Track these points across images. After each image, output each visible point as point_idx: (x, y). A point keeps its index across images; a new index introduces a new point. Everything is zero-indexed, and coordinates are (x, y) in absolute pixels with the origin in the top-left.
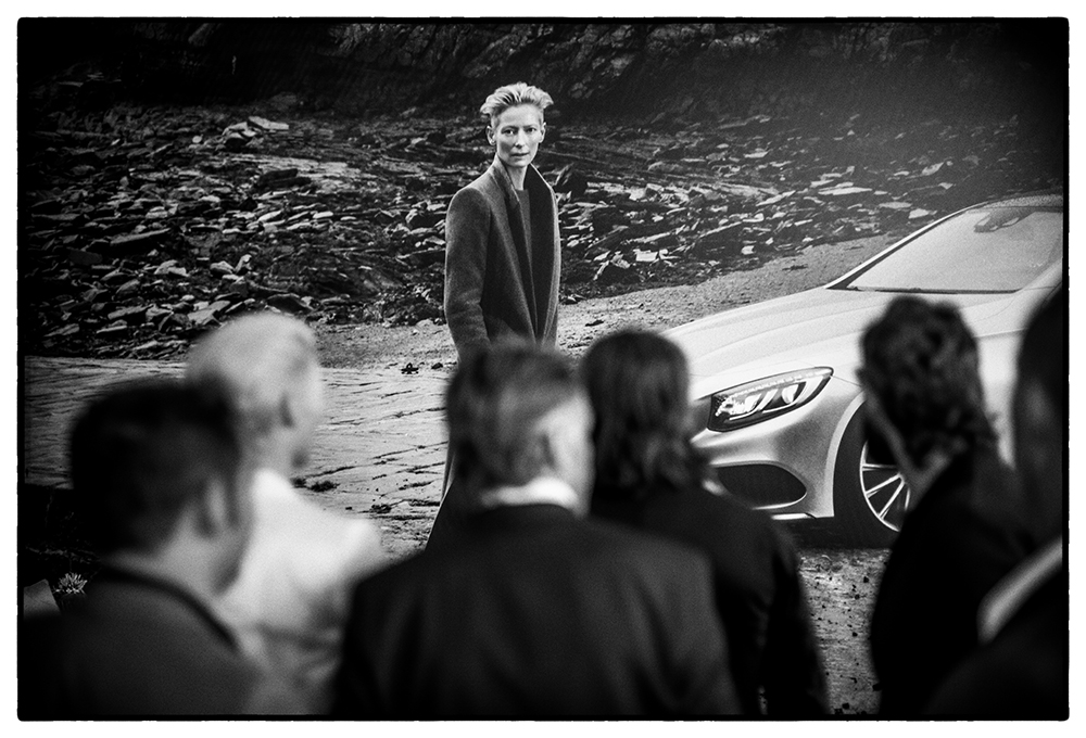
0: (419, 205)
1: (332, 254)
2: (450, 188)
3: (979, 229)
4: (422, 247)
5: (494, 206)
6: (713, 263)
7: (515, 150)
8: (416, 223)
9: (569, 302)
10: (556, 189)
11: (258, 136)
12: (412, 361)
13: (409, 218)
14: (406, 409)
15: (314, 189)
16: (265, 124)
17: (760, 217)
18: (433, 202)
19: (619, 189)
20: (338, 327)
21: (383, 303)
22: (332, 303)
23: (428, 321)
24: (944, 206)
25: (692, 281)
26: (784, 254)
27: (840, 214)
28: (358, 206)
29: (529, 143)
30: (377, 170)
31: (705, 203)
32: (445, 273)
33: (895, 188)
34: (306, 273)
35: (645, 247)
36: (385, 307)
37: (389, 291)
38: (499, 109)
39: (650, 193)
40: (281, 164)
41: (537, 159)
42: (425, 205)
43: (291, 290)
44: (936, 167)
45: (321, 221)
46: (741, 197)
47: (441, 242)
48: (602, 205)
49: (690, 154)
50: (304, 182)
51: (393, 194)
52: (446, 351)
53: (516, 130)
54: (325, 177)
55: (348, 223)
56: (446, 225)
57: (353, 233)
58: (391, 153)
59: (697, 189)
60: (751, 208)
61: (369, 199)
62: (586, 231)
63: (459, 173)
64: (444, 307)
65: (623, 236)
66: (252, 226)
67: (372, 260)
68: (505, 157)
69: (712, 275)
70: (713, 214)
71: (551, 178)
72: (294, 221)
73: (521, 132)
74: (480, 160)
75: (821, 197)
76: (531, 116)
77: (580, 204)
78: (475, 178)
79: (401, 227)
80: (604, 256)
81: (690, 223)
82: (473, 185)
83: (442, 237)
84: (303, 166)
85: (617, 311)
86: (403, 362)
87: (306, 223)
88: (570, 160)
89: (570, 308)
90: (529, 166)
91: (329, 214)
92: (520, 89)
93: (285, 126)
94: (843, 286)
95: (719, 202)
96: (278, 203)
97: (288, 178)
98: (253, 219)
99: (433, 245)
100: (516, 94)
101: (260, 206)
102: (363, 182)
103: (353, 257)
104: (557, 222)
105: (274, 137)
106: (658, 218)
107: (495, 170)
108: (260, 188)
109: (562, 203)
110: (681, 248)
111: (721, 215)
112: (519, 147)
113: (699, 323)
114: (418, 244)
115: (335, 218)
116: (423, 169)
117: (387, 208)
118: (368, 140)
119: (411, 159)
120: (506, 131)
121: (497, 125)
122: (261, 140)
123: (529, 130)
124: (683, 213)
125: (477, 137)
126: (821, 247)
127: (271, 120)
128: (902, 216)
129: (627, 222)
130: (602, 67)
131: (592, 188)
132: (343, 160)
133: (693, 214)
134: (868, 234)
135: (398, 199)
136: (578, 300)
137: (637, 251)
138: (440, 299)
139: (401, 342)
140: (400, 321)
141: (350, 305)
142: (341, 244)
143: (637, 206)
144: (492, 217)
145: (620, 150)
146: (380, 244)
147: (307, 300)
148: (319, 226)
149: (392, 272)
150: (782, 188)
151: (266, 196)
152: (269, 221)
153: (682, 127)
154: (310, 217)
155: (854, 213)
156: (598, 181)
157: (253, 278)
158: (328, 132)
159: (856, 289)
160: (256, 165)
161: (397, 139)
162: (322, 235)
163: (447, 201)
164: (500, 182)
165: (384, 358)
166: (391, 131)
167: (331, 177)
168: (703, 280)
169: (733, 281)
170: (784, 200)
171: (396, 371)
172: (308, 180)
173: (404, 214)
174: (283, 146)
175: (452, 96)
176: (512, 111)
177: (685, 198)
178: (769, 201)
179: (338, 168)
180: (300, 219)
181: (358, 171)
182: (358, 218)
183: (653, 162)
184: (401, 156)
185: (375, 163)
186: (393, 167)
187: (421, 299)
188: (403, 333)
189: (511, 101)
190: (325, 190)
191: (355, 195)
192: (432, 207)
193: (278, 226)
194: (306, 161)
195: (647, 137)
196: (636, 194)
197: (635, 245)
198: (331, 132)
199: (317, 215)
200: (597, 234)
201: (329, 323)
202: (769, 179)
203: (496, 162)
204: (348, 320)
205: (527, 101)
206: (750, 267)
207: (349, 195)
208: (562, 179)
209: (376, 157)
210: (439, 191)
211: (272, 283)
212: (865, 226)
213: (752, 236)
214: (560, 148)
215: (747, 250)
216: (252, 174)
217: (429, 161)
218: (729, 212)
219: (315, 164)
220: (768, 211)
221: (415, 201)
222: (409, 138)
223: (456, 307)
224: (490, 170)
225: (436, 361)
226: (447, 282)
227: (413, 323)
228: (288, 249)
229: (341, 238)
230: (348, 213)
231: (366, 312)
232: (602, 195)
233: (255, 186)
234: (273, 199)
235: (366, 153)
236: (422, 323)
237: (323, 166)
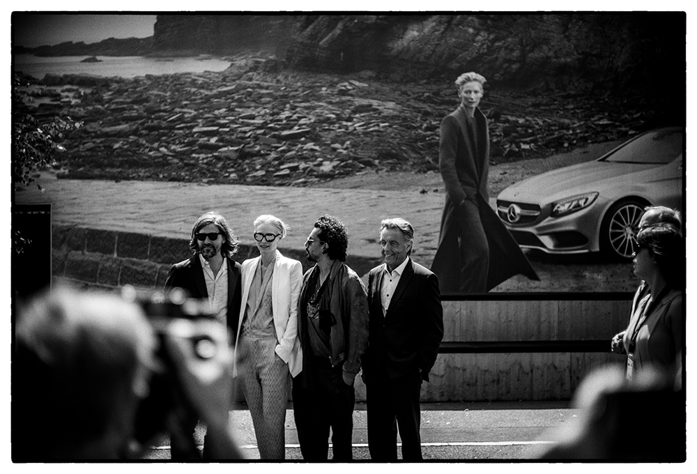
0: (428, 122)
1: (389, 142)
2: (442, 115)
3: (654, 139)
4: (429, 140)
5: (461, 123)
6: (552, 150)
7: (470, 100)
8: (427, 129)
9: (493, 165)
10: (488, 117)
11: (354, 89)
12: (425, 188)
13: (423, 127)
14: (422, 209)
15: (380, 113)
16: (357, 83)
17: (571, 132)
18: (434, 121)
19: (514, 119)
20: (391, 174)
21: (412, 163)
22: (389, 163)
23: (432, 172)
24: (642, 130)
25: (544, 157)
26: (581, 147)
27: (602, 132)
28: (400, 121)
29: (476, 97)
30: (409, 106)
31: (550, 125)
32: (439, 151)
33: (624, 122)
34: (376, 150)
35: (525, 143)
36: (412, 166)
37: (415, 158)
38: (463, 83)
39: (527, 120)
40: (365, 102)
41: (480, 104)
42: (431, 122)
43: (370, 157)
44: (639, 115)
45: (384, 127)
46: (563, 123)
47: (438, 138)
48: (507, 125)
49: (543, 105)
50: (376, 110)
51: (416, 117)
52: (439, 184)
53: (470, 92)
54: (385, 108)
55: (396, 129)
56: (439, 131)
57: (399, 133)
58: (415, 99)
59: (547, 120)
60: (568, 128)
61: (405, 119)
62: (500, 135)
63: (446, 109)
64: (439, 165)
65: (515, 137)
66: (351, 129)
67: (407, 145)
68: (466, 103)
69: (552, 154)
70: (552, 130)
71: (485, 113)
72: (371, 127)
73: (473, 93)
74: (455, 104)
75: (594, 125)
76: (477, 86)
77: (498, 124)
78: (452, 111)
79: (420, 131)
80: (508, 146)
81: (543, 133)
82: (452, 114)
83: (438, 136)
84: (375, 103)
85: (513, 168)
86: (420, 189)
87: (376, 128)
88: (493, 105)
89: (493, 167)
90: (476, 108)
91: (387, 124)
92: (472, 75)
93: (366, 85)
94: (603, 160)
95: (555, 125)
96: (363, 119)
97: (368, 108)
98: (351, 126)
99: (434, 139)
100: (470, 76)
101: (355, 120)
102: (403, 111)
103: (398, 143)
104: (488, 131)
105: (361, 90)
106: (530, 131)
107: (462, 108)
108: (355, 112)
109: (490, 123)
110: (539, 143)
111: (556, 130)
112: (472, 99)
113: (546, 174)
114: (427, 139)
115: (390, 126)
116: (429, 106)
117: (413, 123)
118: (404, 93)
119: (424, 102)
120: (466, 92)
121: (462, 89)
122: (355, 91)
123: (476, 92)
124: (541, 129)
125: (453, 94)
126: (595, 145)
127: (360, 82)
128: (626, 133)
129: (517, 132)
130: (507, 68)
131: (503, 118)
132: (394, 101)
133: (545, 130)
134: (613, 140)
135: (418, 119)
136: (497, 164)
137: (522, 144)
138: (437, 162)
139: (419, 180)
140: (419, 171)
141: (397, 164)
142: (392, 138)
143: (522, 126)
144: (460, 129)
145: (515, 103)
146: (410, 138)
147: (377, 161)
148: (382, 129)
149: (415, 150)
150: (580, 120)
151: (357, 115)
152: (360, 126)
153: (540, 94)
154: (378, 125)
155: (607, 131)
156: (505, 115)
157: (351, 151)
158: (387, 88)
159: (608, 161)
160: (353, 101)
161: (418, 93)
162: (384, 133)
163: (440, 121)
164: (463, 113)
165: (412, 187)
166: (416, 90)
167: (388, 108)
168: (548, 157)
169: (559, 157)
170: (581, 125)
171: (418, 193)
172: (377, 109)
173: (421, 125)
174: (366, 94)
175: (442, 76)
176: (469, 84)
177: (541, 123)
178: (575, 125)
179: (391, 105)
180: (374, 126)
181: (400, 106)
182: (400, 126)
183: (528, 108)
184: (420, 100)
185: (408, 103)
186: (417, 106)
187: (429, 162)
188: (420, 176)
189: (468, 80)
190: (385, 114)
191: (399, 116)
192: (434, 123)
193: (364, 129)
194: (376, 101)
195: (526, 97)
196: (521, 121)
197: (521, 142)
198: (388, 89)
199: (382, 125)
200: (505, 136)
201: (387, 171)
202: (574, 117)
203: (462, 105)
204: (396, 170)
205: (475, 80)
206: (567, 152)
207: (396, 116)
208: (490, 113)
209: (408, 100)
210: (437, 116)
211: (361, 154)
212: (612, 137)
213: (567, 139)
214: (489, 100)
215: (566, 145)
216: (350, 105)
217: (432, 103)
218: (560, 129)
219: (380, 102)
220: (574, 130)
221: (426, 120)
222: (423, 93)
223: (444, 166)
224: (459, 108)
225: (435, 188)
226: (440, 155)
227: (425, 172)
228: (368, 139)
229: (393, 135)
230: (396, 124)
231: (404, 167)
232: (507, 121)
233: (352, 111)
234: (362, 117)
235: (403, 98)
236: (429, 172)
237: (384, 103)
